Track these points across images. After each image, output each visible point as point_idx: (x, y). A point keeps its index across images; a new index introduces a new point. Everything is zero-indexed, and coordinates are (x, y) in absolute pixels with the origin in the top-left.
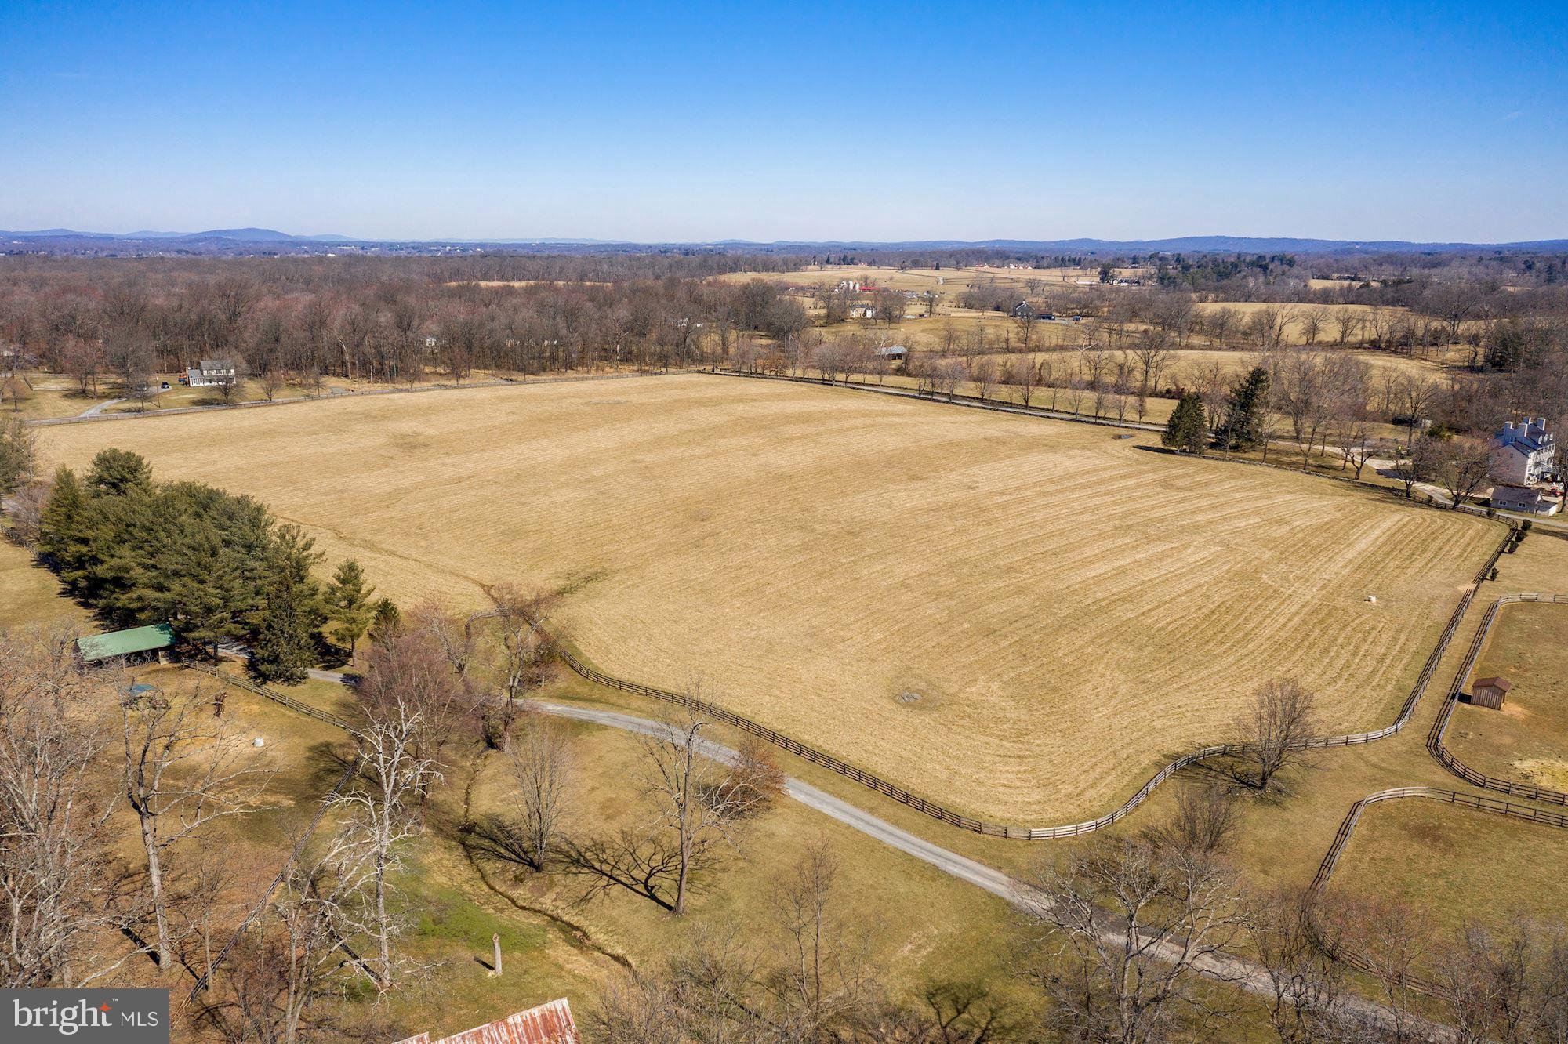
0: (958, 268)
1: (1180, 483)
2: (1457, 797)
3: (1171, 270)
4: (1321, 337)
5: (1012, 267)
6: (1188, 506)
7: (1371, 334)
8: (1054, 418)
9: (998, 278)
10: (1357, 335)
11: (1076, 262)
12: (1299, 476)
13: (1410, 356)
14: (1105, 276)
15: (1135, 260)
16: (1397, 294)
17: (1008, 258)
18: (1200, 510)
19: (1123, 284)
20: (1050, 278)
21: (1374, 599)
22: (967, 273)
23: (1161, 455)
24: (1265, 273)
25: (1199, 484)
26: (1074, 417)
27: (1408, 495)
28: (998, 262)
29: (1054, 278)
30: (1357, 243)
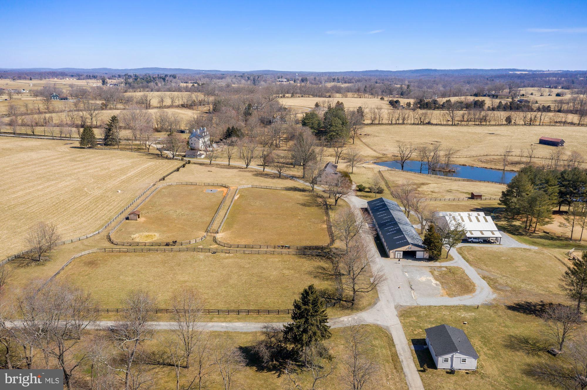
0: (41, 79)
1: (78, 159)
2: (106, 250)
3: (131, 80)
4: (164, 104)
5: (67, 79)
6: (75, 167)
7: (181, 102)
8: (44, 139)
9: (58, 84)
10: (177, 103)
11: (95, 77)
12: (128, 153)
13: (193, 109)
14: (104, 83)
15: (120, 76)
16: (200, 88)
17: (66, 75)
18: (79, 168)
19: (111, 86)
20: (82, 84)
21: (119, 191)
22: (44, 82)
23: (79, 149)
24: (164, 81)
25: (86, 159)
26: (52, 138)
27: (161, 156)
28: (61, 77)
29: (84, 84)
30: (203, 71)
